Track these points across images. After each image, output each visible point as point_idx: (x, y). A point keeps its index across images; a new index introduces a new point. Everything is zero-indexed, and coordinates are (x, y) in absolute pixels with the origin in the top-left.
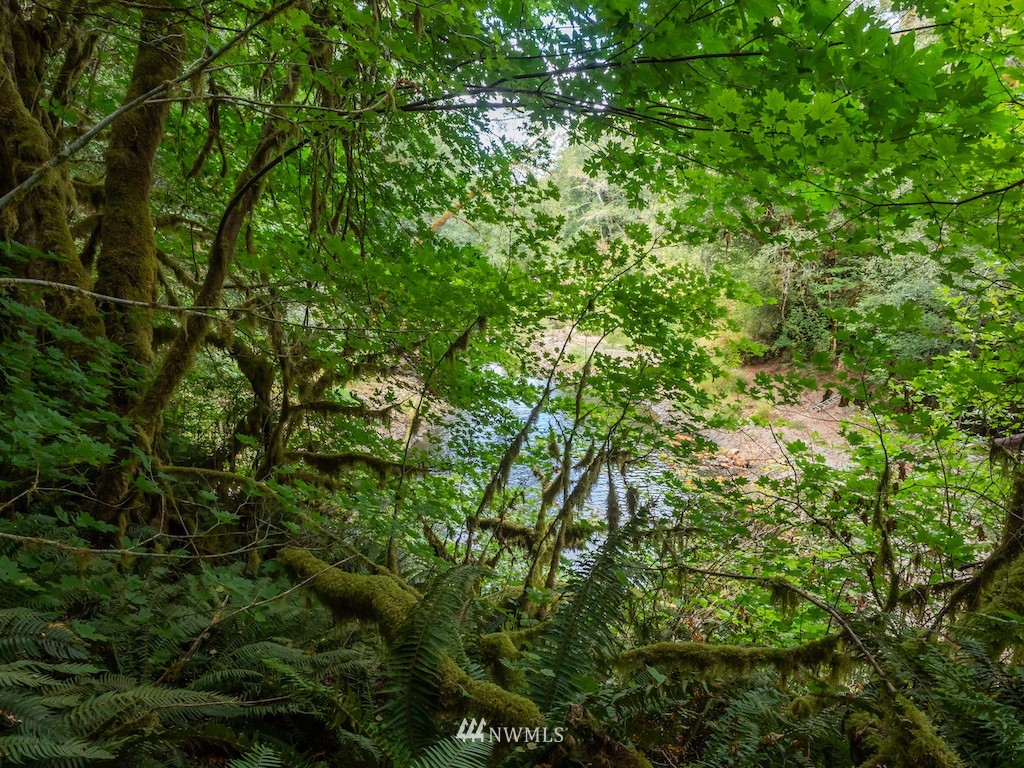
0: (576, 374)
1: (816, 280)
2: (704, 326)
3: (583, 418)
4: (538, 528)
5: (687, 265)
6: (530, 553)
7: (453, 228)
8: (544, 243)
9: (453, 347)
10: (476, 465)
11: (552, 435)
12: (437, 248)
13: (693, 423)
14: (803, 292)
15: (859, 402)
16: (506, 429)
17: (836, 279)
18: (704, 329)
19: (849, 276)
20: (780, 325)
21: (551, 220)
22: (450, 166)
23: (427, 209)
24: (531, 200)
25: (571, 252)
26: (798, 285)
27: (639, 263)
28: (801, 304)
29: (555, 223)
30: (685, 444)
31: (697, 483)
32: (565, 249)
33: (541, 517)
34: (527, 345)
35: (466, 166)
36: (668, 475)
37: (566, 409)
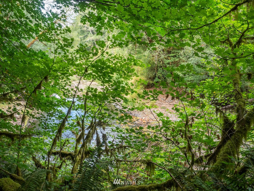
0: (84, 95)
1: (165, 58)
2: (127, 76)
3: (87, 111)
4: (75, 152)
5: (119, 55)
6: (73, 162)
7: (37, 45)
8: (67, 48)
9: (36, 89)
10: (50, 132)
11: (77, 118)
12: (28, 52)
13: (123, 109)
14: (161, 63)
15: (178, 98)
16: (60, 117)
17: (172, 58)
18: (127, 77)
19: (176, 57)
20: (155, 74)
21: (69, 40)
22: (31, 21)
23: (23, 38)
24: (61, 33)
25: (77, 51)
26: (160, 60)
27: (102, 54)
28: (161, 67)
29: (70, 41)
30: (122, 117)
31: (127, 130)
32: (75, 51)
33: (76, 148)
34: (65, 86)
35: (37, 21)
36: (117, 128)
37: (81, 108)
